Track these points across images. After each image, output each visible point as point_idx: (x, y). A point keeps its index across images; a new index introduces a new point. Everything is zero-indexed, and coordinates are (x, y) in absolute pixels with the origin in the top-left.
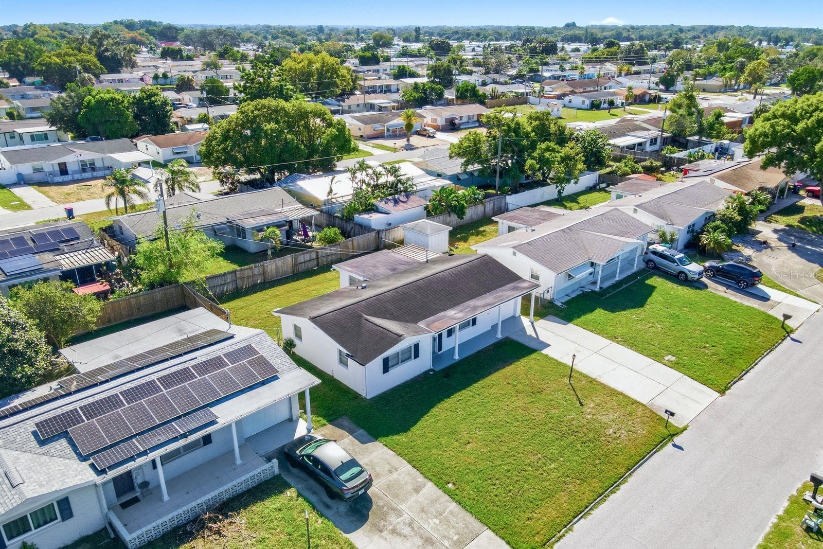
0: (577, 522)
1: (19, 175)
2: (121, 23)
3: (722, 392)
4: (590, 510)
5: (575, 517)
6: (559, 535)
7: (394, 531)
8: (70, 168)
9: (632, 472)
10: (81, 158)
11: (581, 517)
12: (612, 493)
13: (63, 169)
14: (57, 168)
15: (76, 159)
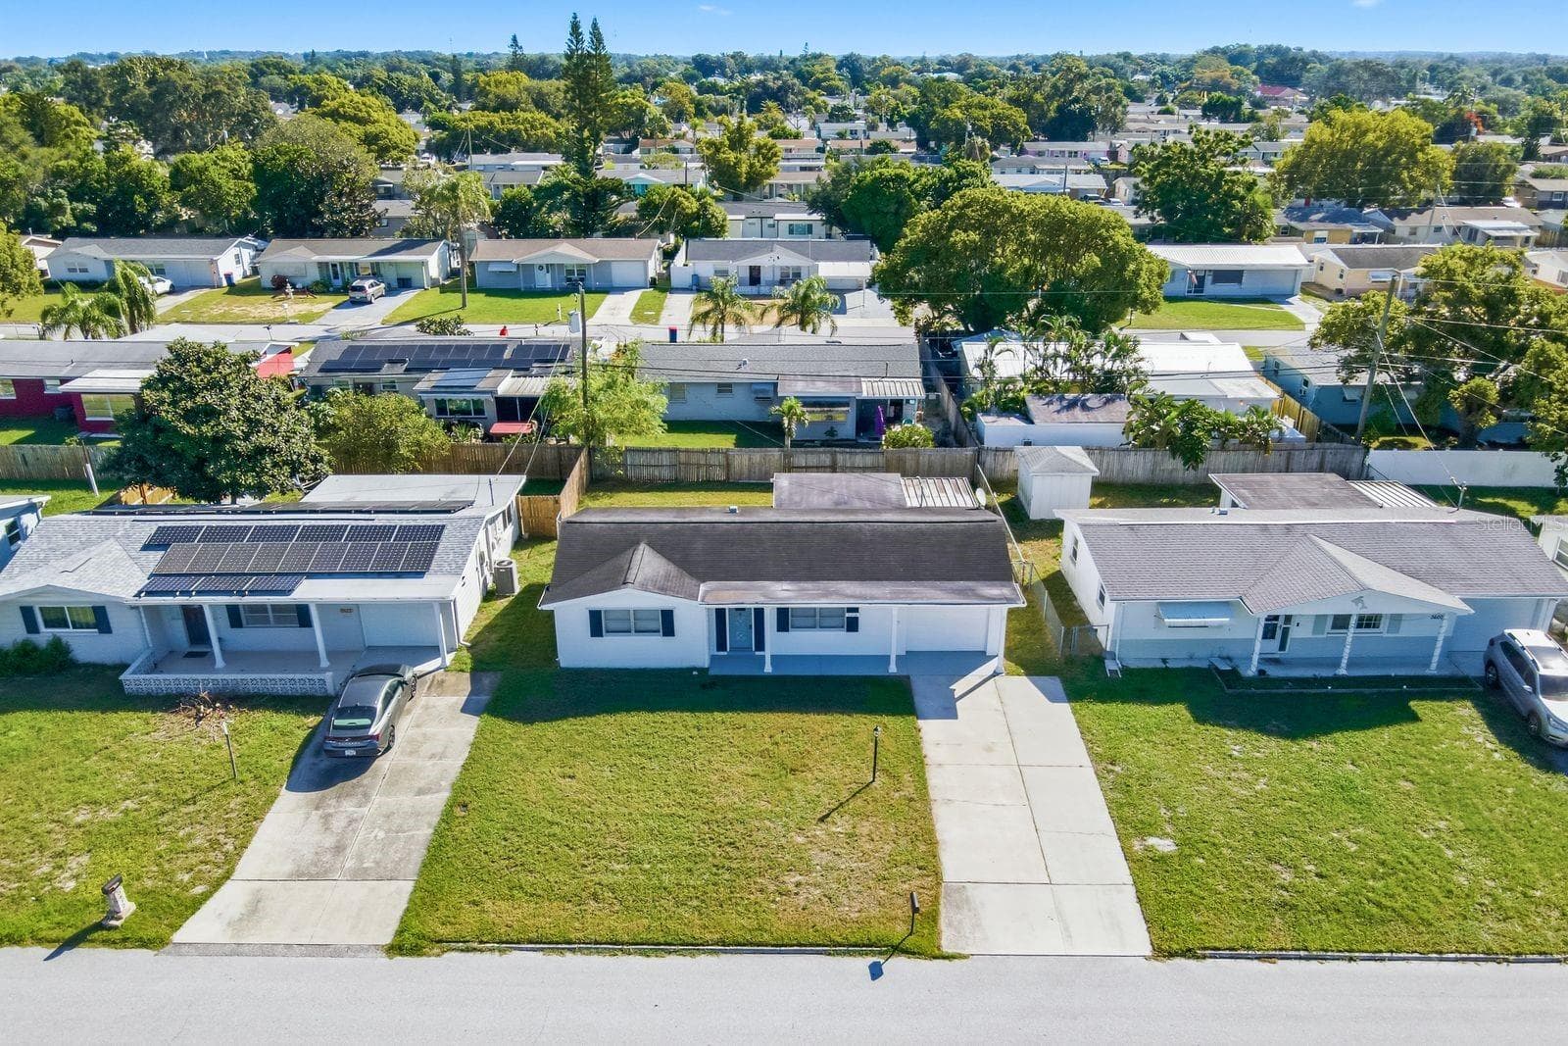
0: (527, 950)
1: (695, 277)
2: (1224, 52)
3: (1162, 953)
4: (569, 949)
5: (531, 942)
6: (476, 945)
7: (327, 818)
8: (765, 276)
9: (725, 952)
10: (779, 263)
11: (542, 949)
12: (641, 954)
13: (755, 276)
14: (746, 274)
15: (771, 263)
